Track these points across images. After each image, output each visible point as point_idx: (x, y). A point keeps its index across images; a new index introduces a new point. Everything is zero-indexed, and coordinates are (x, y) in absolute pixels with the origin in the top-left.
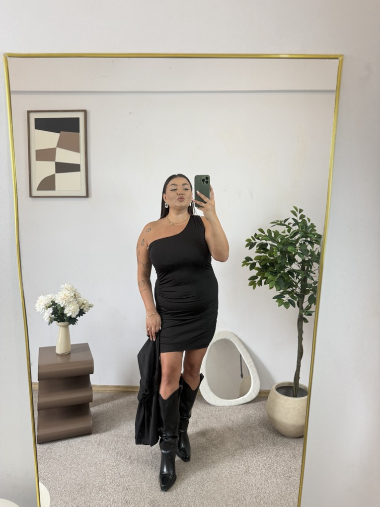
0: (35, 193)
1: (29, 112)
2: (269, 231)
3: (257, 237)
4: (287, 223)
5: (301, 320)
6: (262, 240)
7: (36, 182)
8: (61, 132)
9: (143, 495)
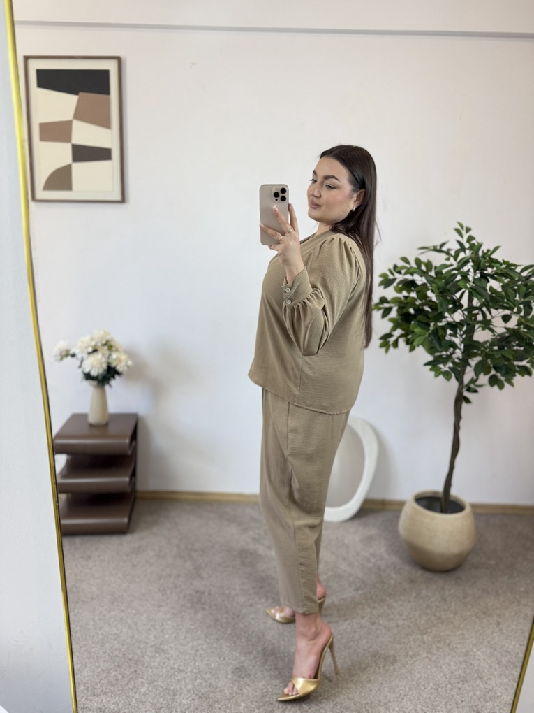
0: (41, 194)
1: (26, 58)
2: (418, 261)
3: (397, 270)
4: (445, 249)
5: (460, 400)
6: (406, 273)
7: (41, 178)
8: (81, 94)
9: (222, 659)
